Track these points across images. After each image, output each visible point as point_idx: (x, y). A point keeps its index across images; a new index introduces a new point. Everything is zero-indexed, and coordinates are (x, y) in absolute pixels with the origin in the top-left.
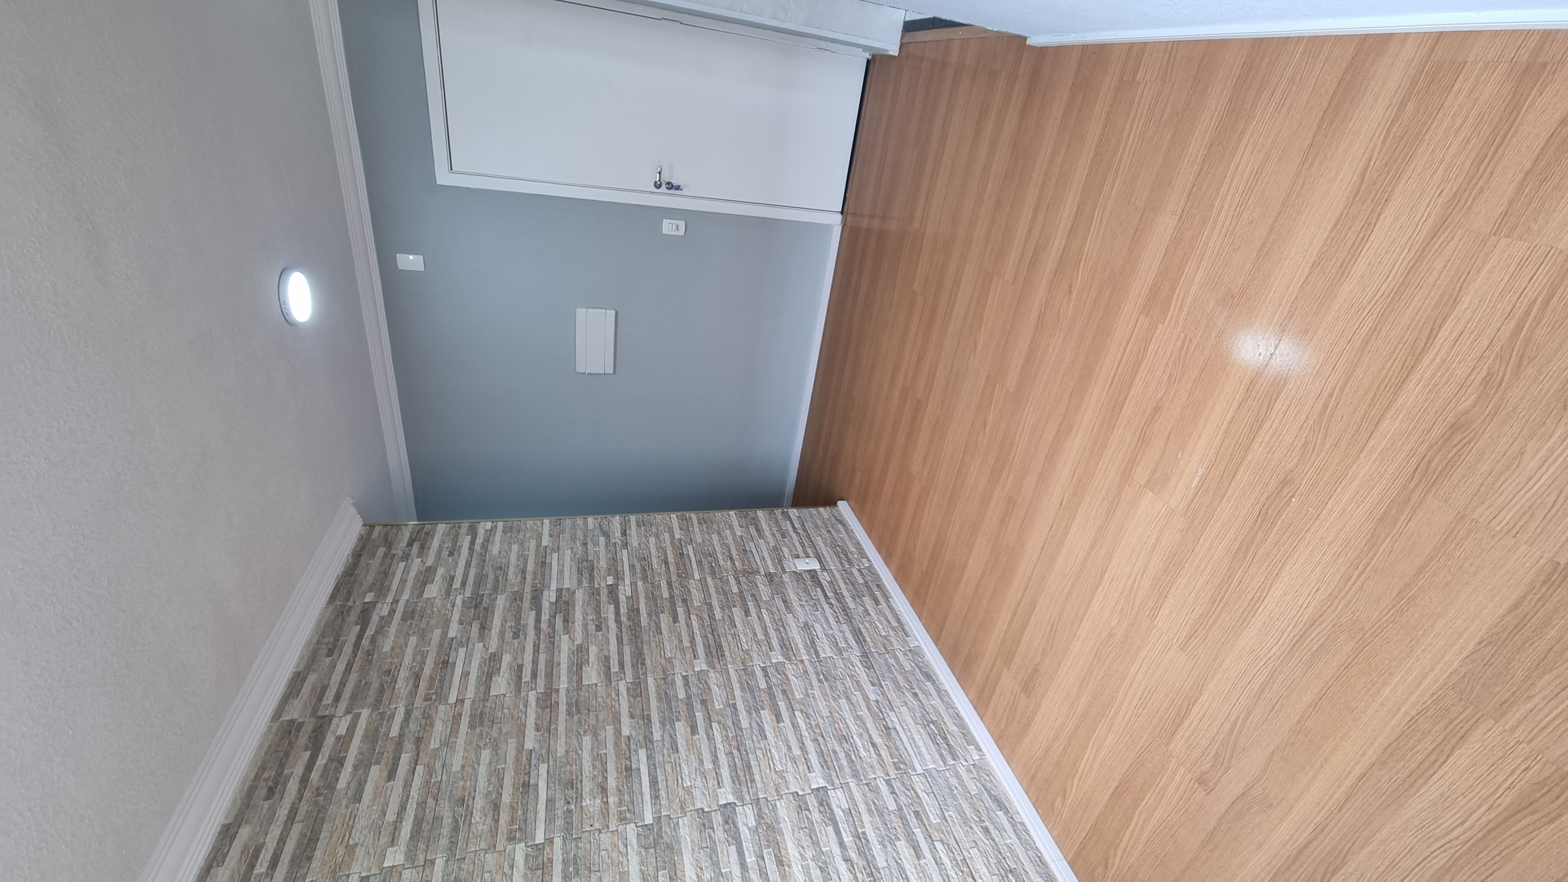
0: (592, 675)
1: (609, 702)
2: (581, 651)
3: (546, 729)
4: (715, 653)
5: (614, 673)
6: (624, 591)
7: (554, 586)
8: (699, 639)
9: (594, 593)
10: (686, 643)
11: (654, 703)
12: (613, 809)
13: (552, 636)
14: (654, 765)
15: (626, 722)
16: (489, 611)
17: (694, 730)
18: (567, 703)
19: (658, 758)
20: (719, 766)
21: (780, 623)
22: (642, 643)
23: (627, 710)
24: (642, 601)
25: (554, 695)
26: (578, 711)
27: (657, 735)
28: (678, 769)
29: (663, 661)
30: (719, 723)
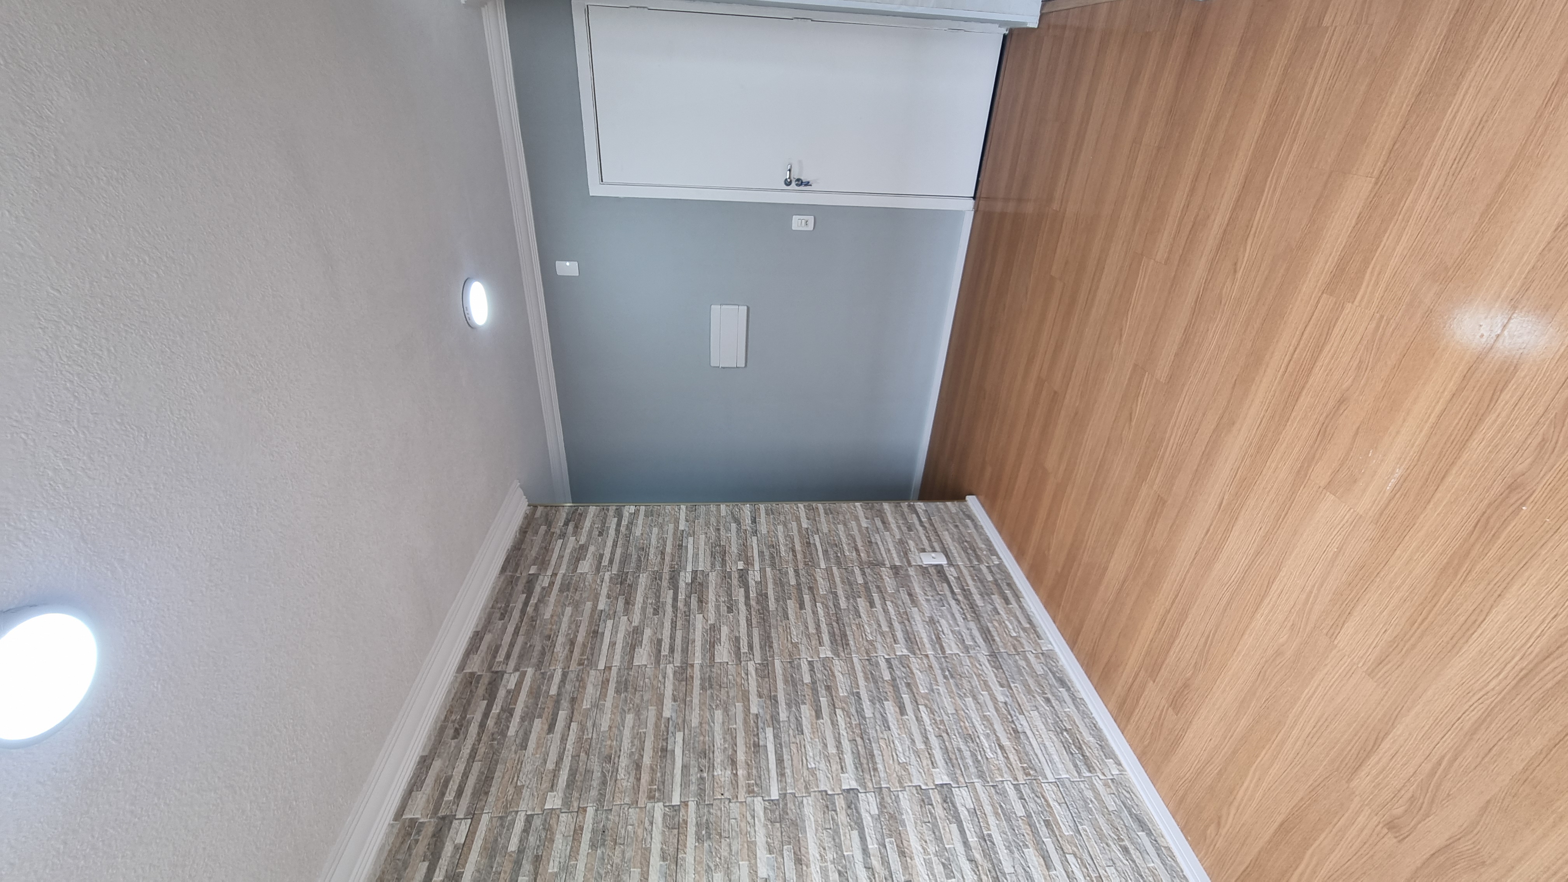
0: (723, 653)
1: (738, 680)
2: (714, 629)
3: (682, 700)
4: (839, 642)
5: (744, 653)
6: (754, 576)
7: (689, 568)
8: (824, 627)
9: (726, 576)
10: (812, 630)
11: (780, 685)
12: (742, 782)
13: (687, 615)
14: (780, 744)
15: (754, 700)
16: (633, 587)
17: (818, 714)
18: (701, 678)
19: (784, 738)
20: (842, 751)
21: (904, 616)
22: (770, 626)
23: (755, 689)
24: (770, 586)
25: (689, 670)
26: (711, 687)
27: (783, 716)
28: (803, 750)
29: (790, 646)
30: (843, 709)
